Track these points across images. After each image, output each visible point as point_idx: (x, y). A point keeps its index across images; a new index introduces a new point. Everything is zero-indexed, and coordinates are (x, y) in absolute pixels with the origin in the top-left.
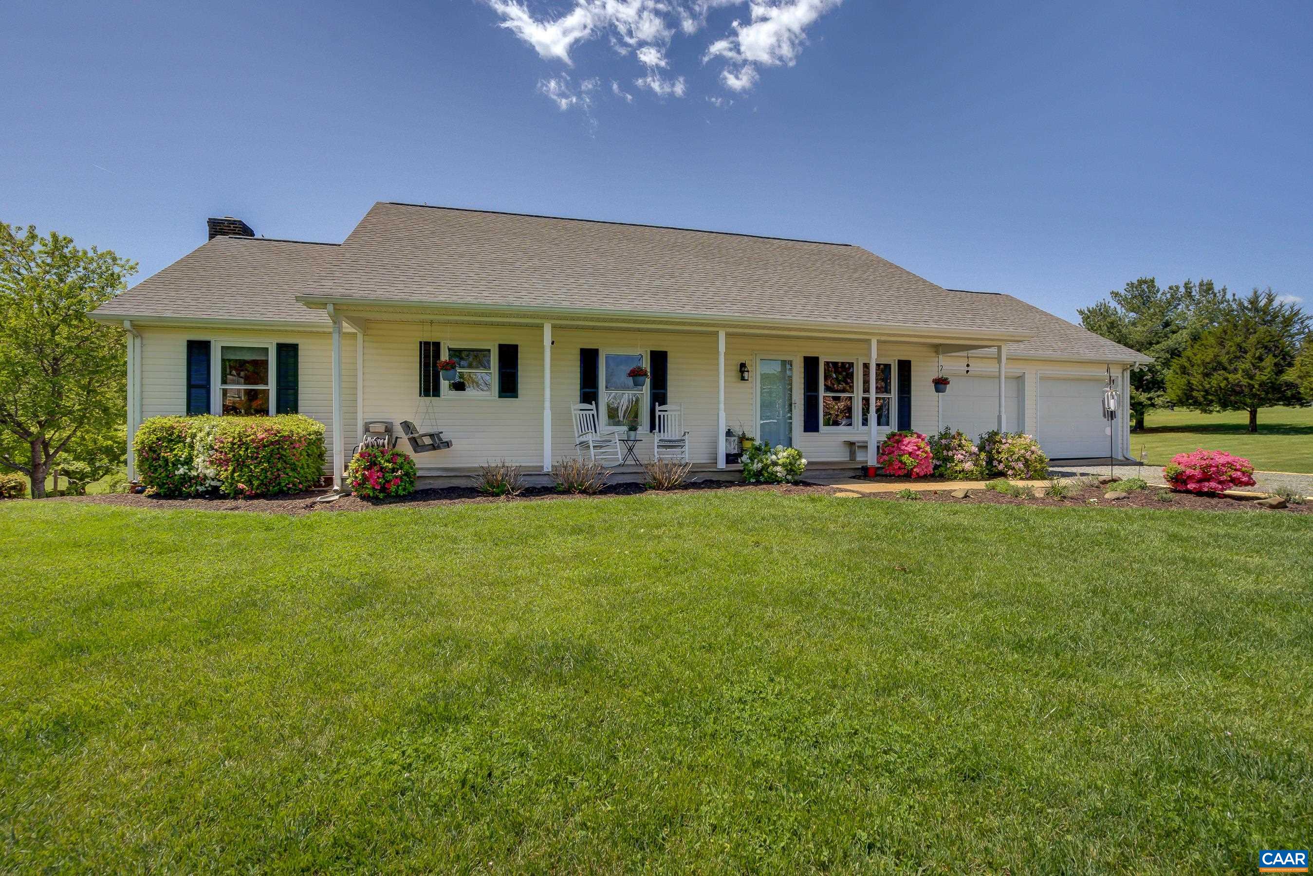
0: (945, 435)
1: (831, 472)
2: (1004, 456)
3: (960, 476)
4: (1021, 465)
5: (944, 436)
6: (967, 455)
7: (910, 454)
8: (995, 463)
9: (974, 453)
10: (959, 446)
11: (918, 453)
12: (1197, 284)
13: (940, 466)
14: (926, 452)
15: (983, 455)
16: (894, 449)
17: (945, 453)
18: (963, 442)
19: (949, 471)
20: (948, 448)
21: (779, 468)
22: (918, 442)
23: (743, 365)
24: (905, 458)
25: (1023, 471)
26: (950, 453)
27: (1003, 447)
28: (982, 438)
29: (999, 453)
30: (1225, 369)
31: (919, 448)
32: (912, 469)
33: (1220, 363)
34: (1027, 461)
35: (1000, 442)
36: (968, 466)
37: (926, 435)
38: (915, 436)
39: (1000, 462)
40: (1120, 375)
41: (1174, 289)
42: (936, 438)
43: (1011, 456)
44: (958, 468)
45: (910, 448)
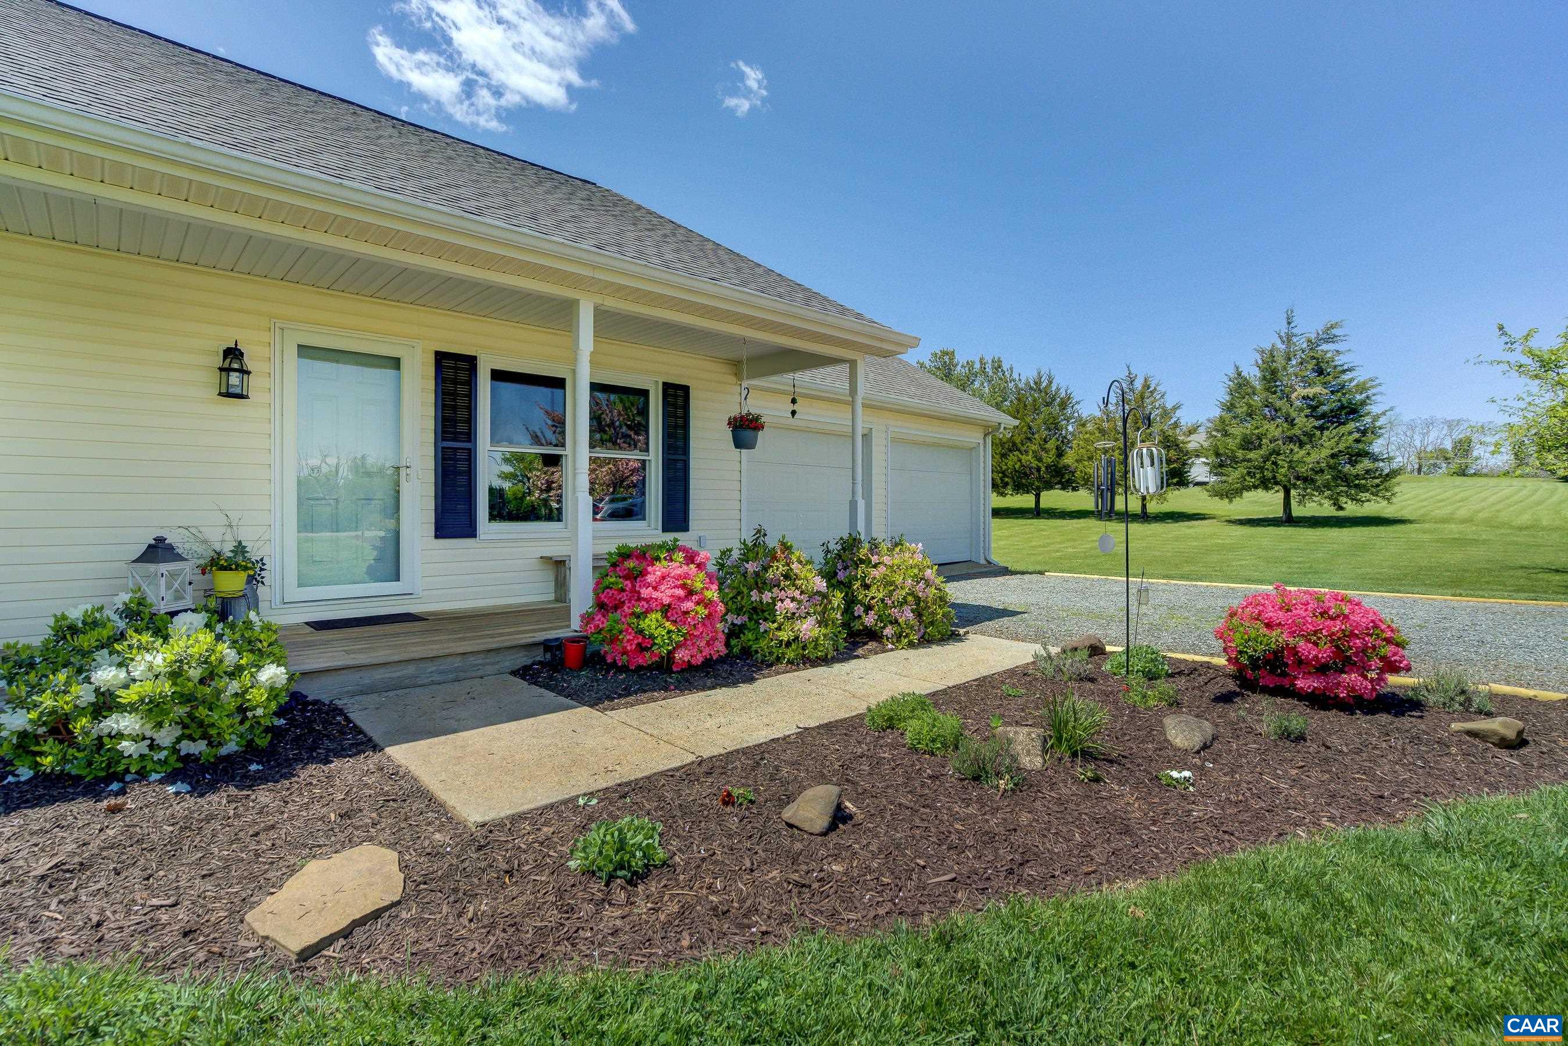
0: (754, 549)
1: (457, 662)
2: (877, 593)
3: (790, 654)
4: (907, 615)
5: (751, 551)
6: (804, 598)
7: (667, 610)
8: (859, 610)
9: (818, 593)
10: (787, 577)
11: (688, 605)
12: (990, 361)
13: (743, 627)
14: (708, 604)
15: (838, 598)
16: (624, 597)
17: (755, 595)
18: (795, 567)
19: (763, 643)
20: (760, 583)
21: (126, 723)
22: (686, 576)
23: (233, 353)
24: (652, 623)
25: (912, 627)
26: (767, 597)
27: (874, 572)
28: (828, 551)
29: (867, 587)
30: (1019, 450)
31: (690, 593)
32: (670, 653)
33: (1014, 444)
34: (918, 600)
35: (867, 562)
36: (808, 628)
37: (709, 554)
38: (679, 556)
39: (868, 608)
40: (981, 442)
41: (970, 364)
42: (736, 554)
43: (891, 593)
44: (784, 636)
45: (665, 594)
